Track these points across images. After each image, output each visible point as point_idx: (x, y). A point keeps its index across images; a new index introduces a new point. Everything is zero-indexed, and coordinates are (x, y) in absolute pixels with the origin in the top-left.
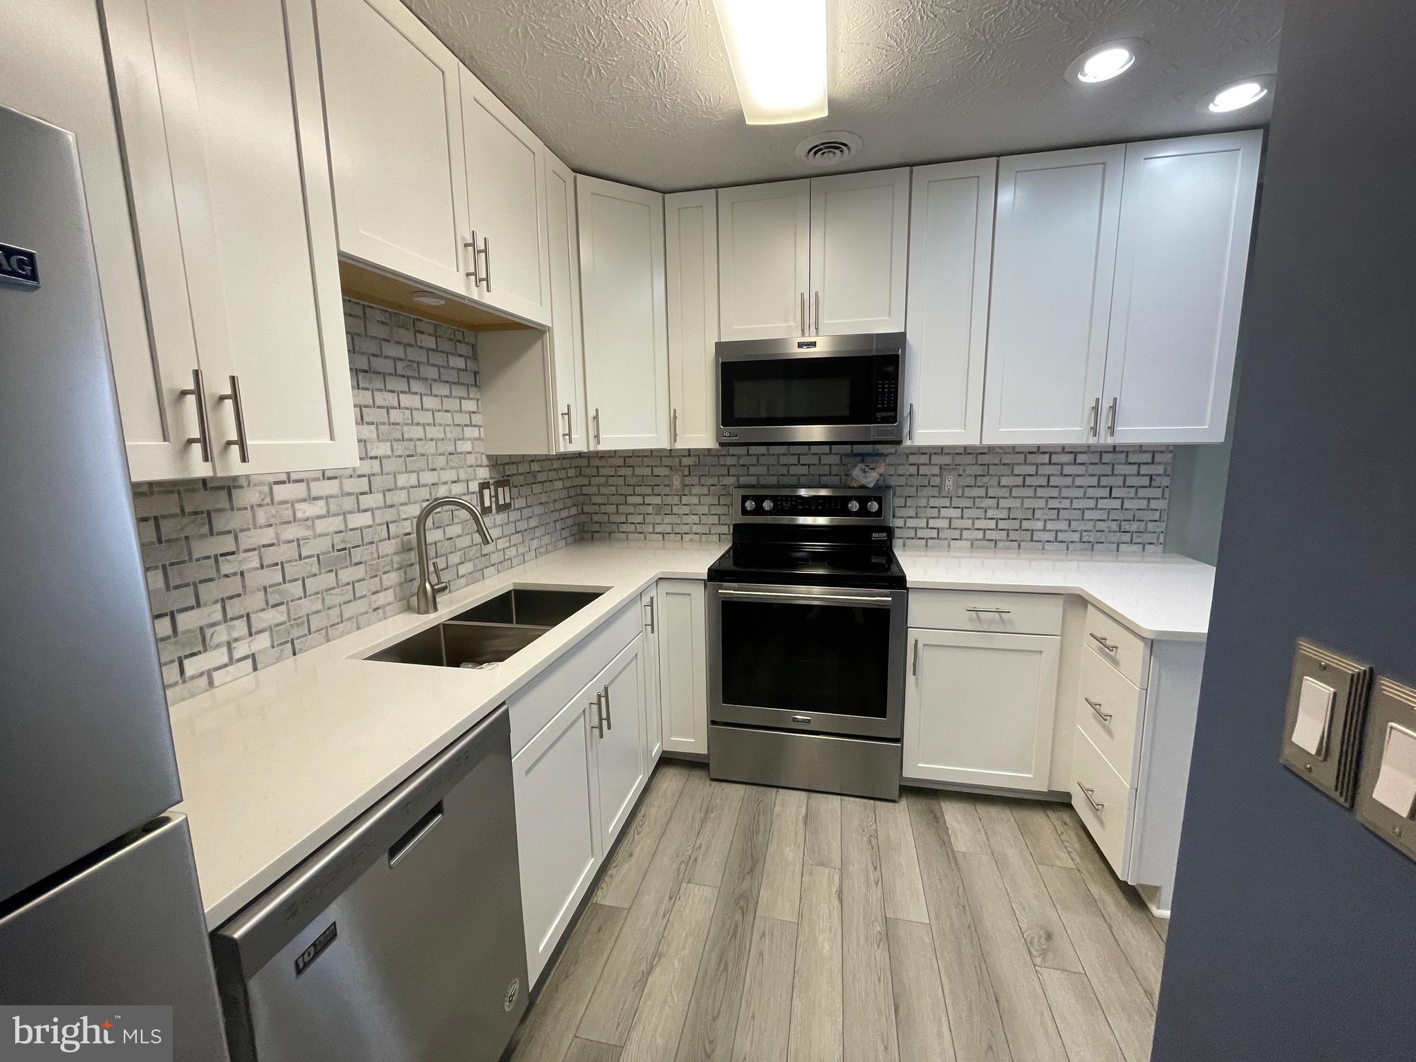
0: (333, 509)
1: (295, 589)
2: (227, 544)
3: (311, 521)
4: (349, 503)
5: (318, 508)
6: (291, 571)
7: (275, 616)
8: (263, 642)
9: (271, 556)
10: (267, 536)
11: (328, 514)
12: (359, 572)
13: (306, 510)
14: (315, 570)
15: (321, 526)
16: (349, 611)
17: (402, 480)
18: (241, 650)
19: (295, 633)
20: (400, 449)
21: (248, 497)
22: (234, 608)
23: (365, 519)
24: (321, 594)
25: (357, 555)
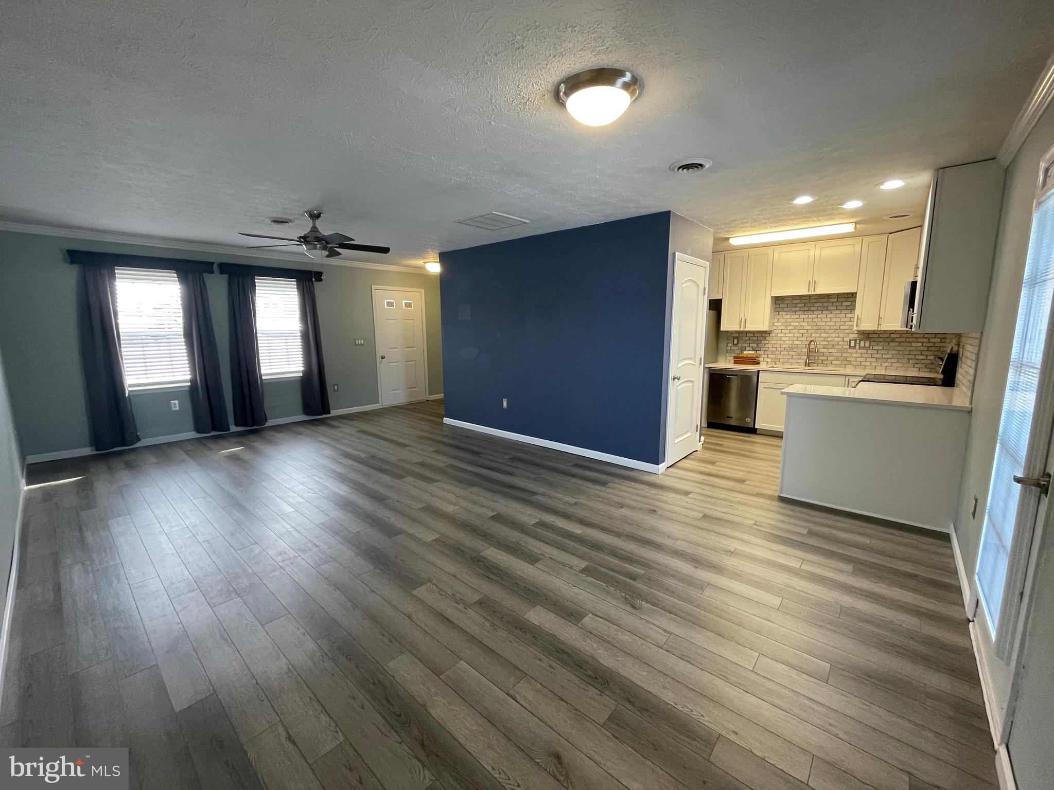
0: (790, 339)
1: (778, 353)
2: (767, 342)
3: (785, 341)
4: (796, 339)
5: (787, 339)
6: (778, 349)
7: (773, 356)
8: (770, 360)
9: (774, 346)
10: (775, 342)
11: (789, 340)
12: (794, 353)
13: (783, 339)
14: (783, 350)
15: (787, 342)
16: (790, 361)
17: (813, 335)
18: (765, 360)
19: (776, 361)
20: (814, 328)
21: (772, 335)
22: (766, 353)
23: (800, 343)
24: (784, 355)
25: (794, 350)
